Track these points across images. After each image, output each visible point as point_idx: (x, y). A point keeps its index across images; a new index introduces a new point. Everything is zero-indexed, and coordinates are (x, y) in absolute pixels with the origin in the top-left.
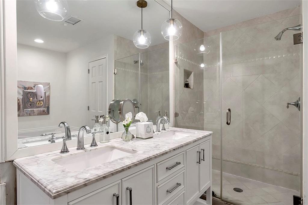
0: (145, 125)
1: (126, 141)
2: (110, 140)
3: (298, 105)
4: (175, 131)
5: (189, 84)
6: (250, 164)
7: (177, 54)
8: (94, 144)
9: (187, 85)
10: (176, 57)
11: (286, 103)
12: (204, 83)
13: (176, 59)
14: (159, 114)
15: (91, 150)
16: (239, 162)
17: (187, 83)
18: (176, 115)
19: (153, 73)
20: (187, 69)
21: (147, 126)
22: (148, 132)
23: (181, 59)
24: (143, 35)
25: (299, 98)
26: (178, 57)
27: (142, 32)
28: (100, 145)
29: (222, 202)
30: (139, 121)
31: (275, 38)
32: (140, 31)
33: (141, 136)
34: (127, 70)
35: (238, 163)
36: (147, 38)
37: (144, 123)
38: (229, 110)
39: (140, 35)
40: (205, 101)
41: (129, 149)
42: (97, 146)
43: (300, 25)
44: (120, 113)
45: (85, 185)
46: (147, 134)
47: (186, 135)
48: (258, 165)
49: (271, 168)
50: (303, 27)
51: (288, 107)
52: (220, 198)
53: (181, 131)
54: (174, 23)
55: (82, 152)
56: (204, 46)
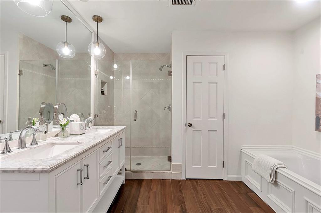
0: (79, 124)
1: (64, 138)
2: (47, 139)
3: (169, 109)
4: (97, 129)
5: (104, 92)
6: (145, 146)
7: (96, 68)
8: (34, 142)
9: (102, 93)
10: (96, 70)
11: (164, 107)
12: (114, 91)
13: (96, 72)
14: (82, 116)
15: (35, 148)
16: (138, 146)
17: (102, 91)
18: (96, 116)
19: (65, 79)
20: (103, 80)
21: (81, 125)
22: (81, 129)
23: (99, 72)
24: (67, 47)
25: (170, 104)
26: (97, 70)
27: (66, 44)
28: (41, 143)
29: (131, 172)
30: (73, 121)
31: (159, 69)
32: (65, 43)
33: (75, 132)
34: (35, 73)
35: (138, 148)
36: (71, 50)
37: (77, 123)
38: (136, 111)
39: (64, 46)
40: (114, 105)
41: (74, 142)
42: (38, 144)
43: (170, 65)
44: (55, 115)
45: (65, 163)
46: (81, 131)
47: (109, 130)
48: (149, 147)
49: (156, 147)
50: (173, 66)
51: (165, 109)
52: (129, 171)
53: (103, 128)
54: (99, 45)
55: (27, 150)
56: (117, 65)
